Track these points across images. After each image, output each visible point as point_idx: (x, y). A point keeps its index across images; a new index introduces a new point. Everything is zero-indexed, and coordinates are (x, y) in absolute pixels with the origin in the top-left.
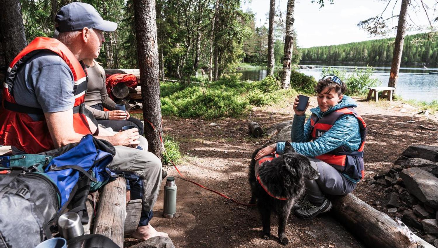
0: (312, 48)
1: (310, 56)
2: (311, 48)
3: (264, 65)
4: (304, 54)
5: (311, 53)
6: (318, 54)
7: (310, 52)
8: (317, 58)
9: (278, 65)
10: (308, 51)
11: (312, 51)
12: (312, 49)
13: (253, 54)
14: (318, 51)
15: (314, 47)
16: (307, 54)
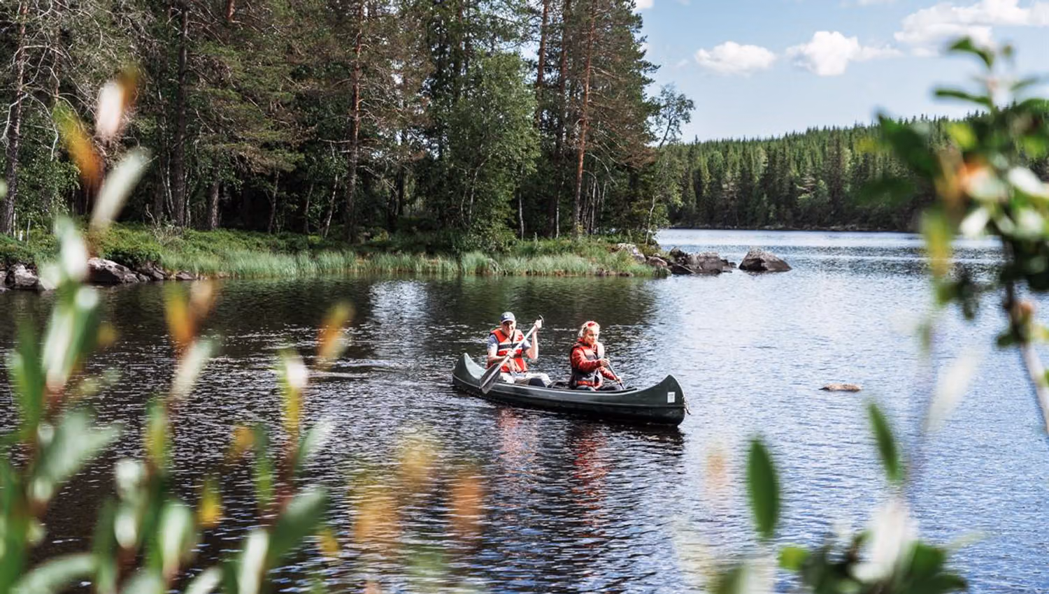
0: (796, 137)
1: (786, 185)
2: (792, 139)
3: (383, 247)
4: (746, 176)
5: (793, 172)
6: (835, 181)
7: (786, 167)
8: (834, 202)
9: (499, 249)
10: (772, 158)
11: (799, 161)
12: (800, 143)
13: (284, 160)
14: (838, 160)
15: (812, 133)
16: (767, 177)
